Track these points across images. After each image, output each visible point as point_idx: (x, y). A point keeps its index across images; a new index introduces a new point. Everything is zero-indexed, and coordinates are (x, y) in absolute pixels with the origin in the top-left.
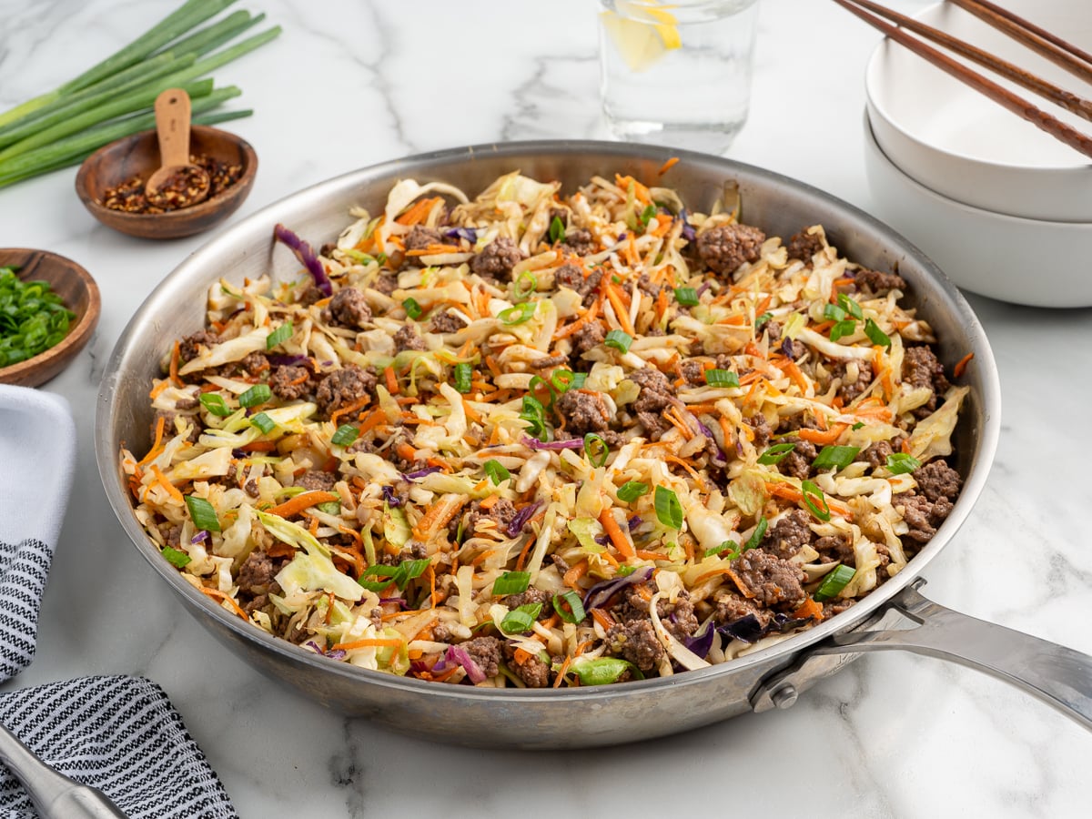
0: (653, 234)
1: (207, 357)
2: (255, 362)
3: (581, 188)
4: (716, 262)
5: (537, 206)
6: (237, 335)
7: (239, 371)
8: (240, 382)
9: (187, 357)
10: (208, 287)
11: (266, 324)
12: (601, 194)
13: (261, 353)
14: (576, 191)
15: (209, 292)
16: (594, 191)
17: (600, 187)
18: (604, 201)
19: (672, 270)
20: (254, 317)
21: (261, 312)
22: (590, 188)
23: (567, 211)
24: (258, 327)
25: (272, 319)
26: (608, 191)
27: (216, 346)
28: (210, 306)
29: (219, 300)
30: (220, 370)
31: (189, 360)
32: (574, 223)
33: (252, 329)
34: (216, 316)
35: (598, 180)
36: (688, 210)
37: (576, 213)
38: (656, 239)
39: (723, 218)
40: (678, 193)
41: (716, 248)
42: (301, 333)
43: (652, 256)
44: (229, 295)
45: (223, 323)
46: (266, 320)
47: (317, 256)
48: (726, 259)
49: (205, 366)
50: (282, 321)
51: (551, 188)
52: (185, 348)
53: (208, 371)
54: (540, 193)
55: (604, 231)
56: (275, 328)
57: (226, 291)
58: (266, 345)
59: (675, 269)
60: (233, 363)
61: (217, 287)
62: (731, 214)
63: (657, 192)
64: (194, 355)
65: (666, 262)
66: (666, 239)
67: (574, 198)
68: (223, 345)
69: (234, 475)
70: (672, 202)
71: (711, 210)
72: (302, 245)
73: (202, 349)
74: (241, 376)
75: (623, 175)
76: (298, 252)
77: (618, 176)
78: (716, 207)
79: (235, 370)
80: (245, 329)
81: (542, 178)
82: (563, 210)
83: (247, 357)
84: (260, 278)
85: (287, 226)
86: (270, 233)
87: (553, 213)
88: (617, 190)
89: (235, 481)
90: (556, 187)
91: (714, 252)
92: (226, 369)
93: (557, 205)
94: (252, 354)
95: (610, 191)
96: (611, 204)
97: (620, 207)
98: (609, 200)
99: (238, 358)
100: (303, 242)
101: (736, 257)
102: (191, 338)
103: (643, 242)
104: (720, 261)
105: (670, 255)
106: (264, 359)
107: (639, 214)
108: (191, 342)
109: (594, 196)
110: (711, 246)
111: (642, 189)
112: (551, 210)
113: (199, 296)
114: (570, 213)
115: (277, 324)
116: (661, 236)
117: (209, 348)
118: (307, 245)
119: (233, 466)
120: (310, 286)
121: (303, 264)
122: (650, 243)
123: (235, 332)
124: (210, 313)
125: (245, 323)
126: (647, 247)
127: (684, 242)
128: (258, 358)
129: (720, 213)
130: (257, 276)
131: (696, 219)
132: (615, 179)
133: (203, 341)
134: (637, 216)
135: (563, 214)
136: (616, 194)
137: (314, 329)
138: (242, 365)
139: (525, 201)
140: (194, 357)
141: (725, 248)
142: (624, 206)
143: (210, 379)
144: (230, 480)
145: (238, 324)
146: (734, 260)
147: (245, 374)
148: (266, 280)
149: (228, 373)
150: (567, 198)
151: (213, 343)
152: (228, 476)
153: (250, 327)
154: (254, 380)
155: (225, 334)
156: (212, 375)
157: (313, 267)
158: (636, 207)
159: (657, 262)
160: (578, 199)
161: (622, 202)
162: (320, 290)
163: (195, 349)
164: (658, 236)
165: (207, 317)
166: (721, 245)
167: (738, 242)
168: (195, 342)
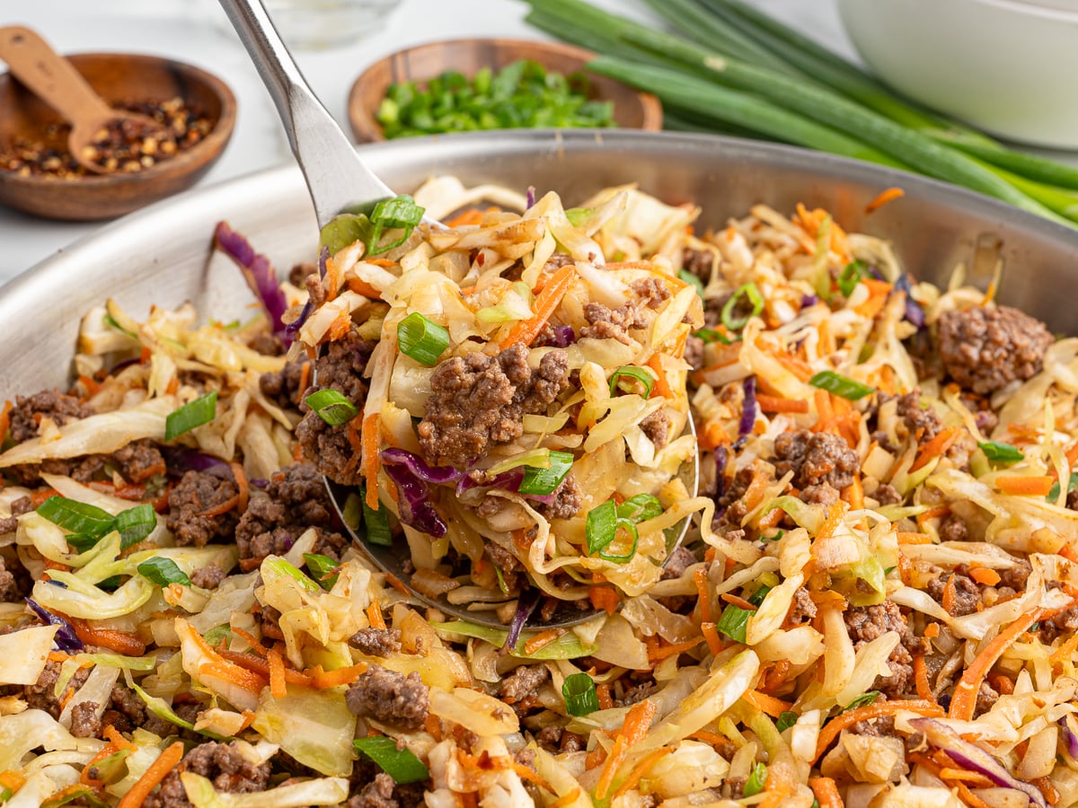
0: (858, 310)
1: (51, 440)
2: (139, 460)
3: (733, 222)
4: (966, 372)
5: (663, 241)
6: (117, 405)
7: (108, 472)
8: (106, 493)
9: (18, 434)
10: (82, 313)
11: (171, 391)
12: (767, 234)
13: (155, 444)
14: (723, 226)
15: (82, 320)
16: (756, 228)
17: (764, 223)
18: (772, 247)
19: (890, 374)
20: (149, 377)
21: (163, 369)
22: (749, 223)
23: (713, 256)
24: (154, 396)
25: (184, 384)
26: (779, 231)
27: (73, 422)
28: (81, 346)
29: (99, 337)
30: (72, 465)
31: (21, 441)
32: (722, 276)
33: (143, 399)
34: (89, 365)
35: (763, 212)
36: (910, 278)
37: (726, 260)
38: (862, 319)
39: (972, 295)
40: (893, 249)
41: (974, 353)
42: (228, 414)
43: (856, 345)
44: (118, 332)
45: (99, 378)
46: (170, 385)
47: (282, 281)
48: (983, 372)
49: (44, 456)
50: (200, 388)
51: (684, 215)
52: (16, 418)
53: (49, 464)
54: (665, 222)
55: (780, 293)
56: (186, 400)
57: (112, 323)
58: (164, 430)
59: (894, 372)
60: (98, 455)
61: (97, 316)
62: (984, 291)
63: (861, 244)
64: (31, 433)
65: (879, 359)
66: (877, 319)
67: (722, 236)
68: (84, 422)
69: (52, 686)
70: (880, 261)
71: (948, 281)
72: (257, 262)
73: (47, 426)
74: (110, 481)
75: (810, 208)
76: (249, 272)
77: (801, 207)
78: (957, 276)
79: (102, 469)
80: (132, 396)
81: (669, 198)
82: (707, 252)
83: (125, 448)
84: (179, 309)
85: (235, 226)
86: (208, 233)
87: (689, 255)
88: (798, 232)
89: (51, 698)
90: (691, 213)
91: (968, 358)
92: (84, 466)
93: (696, 244)
94: (134, 444)
95: (784, 232)
96: (786, 252)
97: (801, 258)
98: (781, 246)
99: (109, 448)
100: (259, 257)
101: (1002, 372)
102: (29, 401)
103: (842, 321)
104: (972, 373)
105: (887, 347)
106: (157, 453)
107: (836, 274)
108: (29, 408)
109: (754, 236)
110: (964, 346)
111: (839, 234)
112: (686, 250)
113: (62, 326)
114: (717, 259)
115: (190, 393)
116: (871, 315)
117: (61, 424)
118: (267, 263)
119: (51, 668)
120: (261, 332)
121: (255, 294)
122: (852, 325)
123: (116, 398)
124: (81, 358)
125: (134, 386)
126: (847, 330)
127: (909, 329)
128: (146, 452)
129: (965, 284)
130: (175, 305)
131: (923, 292)
132: (796, 212)
133: (50, 410)
134: (833, 279)
135: (705, 260)
136: (794, 238)
137: (253, 408)
138: (114, 461)
139: (639, 233)
140: (31, 437)
141: (987, 355)
142: (807, 259)
143: (51, 480)
144: (43, 695)
145: (121, 385)
146: (997, 375)
147: (117, 479)
148: (188, 314)
149: (86, 474)
150: (709, 234)
151: (70, 414)
152: (38, 686)
153: (141, 392)
154: (132, 492)
155: (96, 401)
156: (58, 473)
157: (272, 301)
158: (830, 262)
159: (863, 358)
160: (730, 238)
161: (803, 252)
162: (277, 341)
163: (34, 422)
164: (866, 315)
165: (74, 364)
166: (984, 348)
167: (1010, 347)
168: (34, 410)
